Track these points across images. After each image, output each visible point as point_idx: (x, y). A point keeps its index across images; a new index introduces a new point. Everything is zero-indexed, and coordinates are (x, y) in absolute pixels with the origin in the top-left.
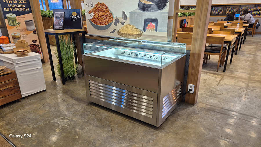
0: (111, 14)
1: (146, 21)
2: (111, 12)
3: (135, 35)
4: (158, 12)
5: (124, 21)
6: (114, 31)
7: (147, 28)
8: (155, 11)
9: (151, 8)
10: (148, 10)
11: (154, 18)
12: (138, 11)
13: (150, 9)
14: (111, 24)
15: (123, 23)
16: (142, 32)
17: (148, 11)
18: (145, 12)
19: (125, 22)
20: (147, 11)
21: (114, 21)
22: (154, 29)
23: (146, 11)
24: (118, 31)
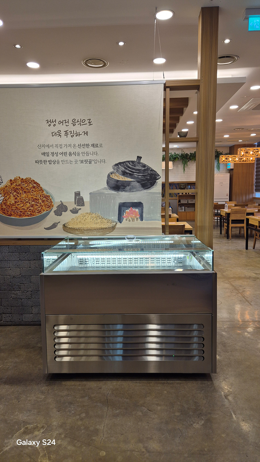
0: (47, 197)
1: (123, 206)
2: (47, 193)
3: (102, 229)
4: (142, 192)
5: (78, 207)
6: (54, 226)
7: (125, 217)
8: (138, 190)
9: (130, 187)
10: (126, 189)
11: (136, 201)
12: (107, 192)
13: (128, 188)
14: (47, 214)
15: (75, 211)
16: (114, 224)
17: (126, 191)
18: (120, 193)
19: (80, 209)
20: (124, 191)
21: (55, 208)
22: (138, 217)
23: (122, 191)
24: (64, 225)
